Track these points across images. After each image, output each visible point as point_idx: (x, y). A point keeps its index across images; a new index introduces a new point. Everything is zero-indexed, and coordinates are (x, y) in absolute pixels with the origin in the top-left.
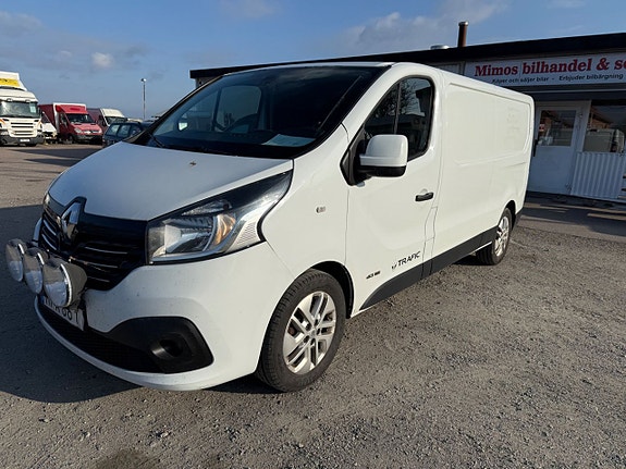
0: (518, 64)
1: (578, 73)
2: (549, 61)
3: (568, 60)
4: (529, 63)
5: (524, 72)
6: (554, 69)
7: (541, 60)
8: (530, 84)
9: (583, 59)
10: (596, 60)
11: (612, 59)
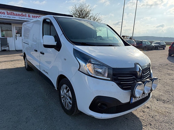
0: (5, 11)
1: (23, 17)
2: (15, 12)
3: (20, 13)
4: (9, 12)
5: (7, 14)
6: (16, 15)
7: (12, 12)
8: (10, 18)
9: (24, 14)
10: (27, 14)
11: (31, 15)
